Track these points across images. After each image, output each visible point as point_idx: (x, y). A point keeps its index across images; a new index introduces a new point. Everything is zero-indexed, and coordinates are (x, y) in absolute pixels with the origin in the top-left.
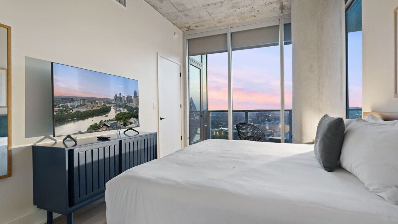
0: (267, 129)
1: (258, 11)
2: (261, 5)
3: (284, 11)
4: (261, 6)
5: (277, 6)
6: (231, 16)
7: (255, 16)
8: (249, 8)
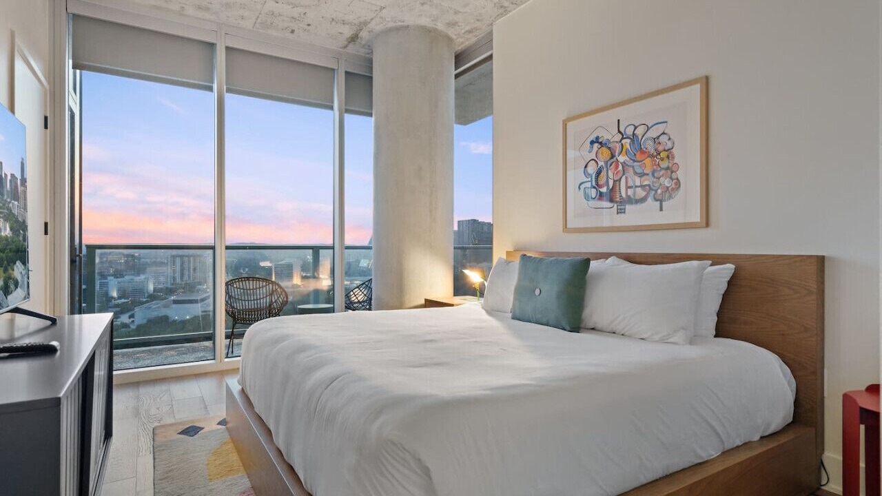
0: (113, 298)
1: (309, 25)
2: (323, 17)
3: (351, 45)
4: (321, 19)
5: (348, 32)
6: (244, 8)
7: (293, 32)
8: (296, 12)
